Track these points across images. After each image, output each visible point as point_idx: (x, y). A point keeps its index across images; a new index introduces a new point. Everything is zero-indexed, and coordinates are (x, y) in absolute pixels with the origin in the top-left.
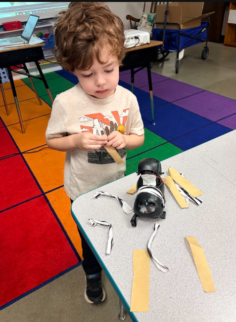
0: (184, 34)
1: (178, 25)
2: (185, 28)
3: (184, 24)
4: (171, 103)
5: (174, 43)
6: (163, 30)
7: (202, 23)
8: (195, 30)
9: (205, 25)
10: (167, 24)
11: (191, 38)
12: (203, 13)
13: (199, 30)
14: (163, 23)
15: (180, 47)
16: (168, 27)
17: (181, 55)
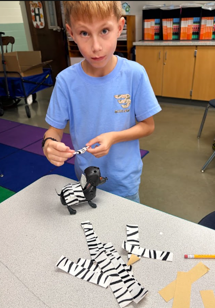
0: (27, 81)
1: (18, 73)
2: (27, 76)
3: (24, 72)
4: (21, 149)
5: (19, 90)
6: (4, 78)
7: (44, 70)
8: (37, 78)
9: (47, 72)
10: (7, 72)
11: (35, 84)
12: (42, 61)
13: (42, 77)
14: (3, 72)
15: (26, 93)
16: (9, 76)
17: (30, 100)
